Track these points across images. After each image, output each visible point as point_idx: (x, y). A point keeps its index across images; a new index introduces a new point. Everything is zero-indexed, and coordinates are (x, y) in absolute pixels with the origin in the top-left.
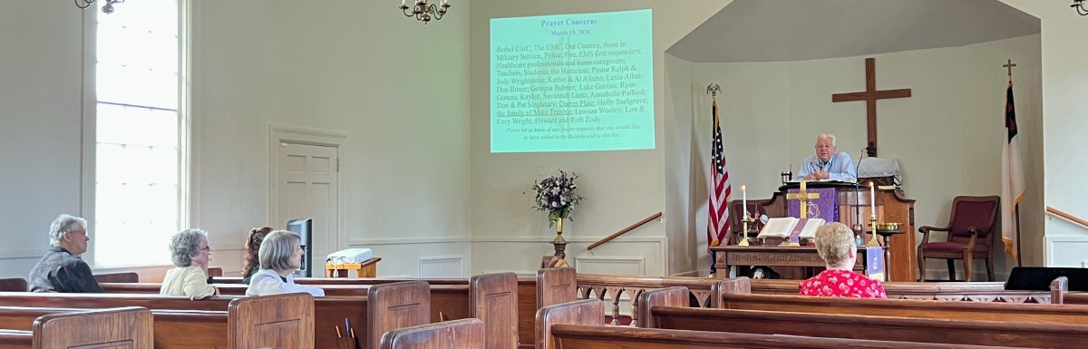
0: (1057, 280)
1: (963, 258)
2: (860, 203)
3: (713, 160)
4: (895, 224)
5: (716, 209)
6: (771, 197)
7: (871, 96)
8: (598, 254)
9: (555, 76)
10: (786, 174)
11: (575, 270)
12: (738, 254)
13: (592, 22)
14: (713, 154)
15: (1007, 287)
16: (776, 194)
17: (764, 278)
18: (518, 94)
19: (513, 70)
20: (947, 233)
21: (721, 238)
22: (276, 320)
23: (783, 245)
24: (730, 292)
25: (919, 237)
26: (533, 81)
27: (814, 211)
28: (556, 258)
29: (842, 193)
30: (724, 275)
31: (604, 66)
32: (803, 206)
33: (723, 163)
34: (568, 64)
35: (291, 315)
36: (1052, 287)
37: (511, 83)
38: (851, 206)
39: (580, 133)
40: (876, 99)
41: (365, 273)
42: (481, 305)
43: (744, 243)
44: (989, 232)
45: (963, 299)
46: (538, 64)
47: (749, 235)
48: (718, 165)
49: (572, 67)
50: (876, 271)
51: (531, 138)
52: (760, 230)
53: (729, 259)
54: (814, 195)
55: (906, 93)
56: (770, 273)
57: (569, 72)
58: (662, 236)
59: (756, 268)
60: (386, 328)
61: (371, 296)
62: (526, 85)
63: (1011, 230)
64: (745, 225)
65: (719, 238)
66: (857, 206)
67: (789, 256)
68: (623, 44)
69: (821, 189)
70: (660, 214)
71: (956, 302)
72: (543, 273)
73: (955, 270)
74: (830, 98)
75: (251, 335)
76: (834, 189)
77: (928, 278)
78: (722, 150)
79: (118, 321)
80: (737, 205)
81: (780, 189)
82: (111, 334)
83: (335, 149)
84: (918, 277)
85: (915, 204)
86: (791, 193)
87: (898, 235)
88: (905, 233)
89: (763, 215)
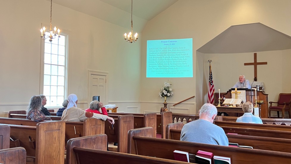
1: (282, 111)
2: (252, 95)
3: (209, 82)
4: (262, 101)
5: (210, 95)
6: (226, 92)
7: (255, 64)
8: (176, 107)
9: (165, 56)
11: (172, 112)
13: (175, 41)
14: (210, 79)
16: (228, 92)
17: (224, 116)
18: (155, 61)
19: (154, 54)
20: (277, 104)
22: (95, 125)
24: (217, 121)
25: (269, 104)
26: (158, 58)
28: (165, 108)
29: (247, 92)
31: (179, 54)
33: (212, 82)
34: (169, 53)
35: (99, 123)
37: (153, 58)
38: (250, 96)
39: (172, 72)
40: (257, 65)
41: (114, 111)
42: (147, 122)
45: (282, 124)
46: (161, 53)
47: (220, 103)
48: (211, 83)
49: (170, 54)
51: (158, 73)
52: (223, 102)
55: (266, 63)
56: (226, 114)
57: (169, 55)
58: (195, 103)
59: (222, 113)
60: (122, 127)
61: (119, 118)
62: (157, 59)
64: (219, 100)
66: (252, 96)
67: (232, 110)
68: (185, 48)
70: (194, 97)
71: (280, 125)
72: (163, 113)
73: (280, 115)
74: (244, 64)
75: (89, 128)
76: (245, 91)
77: (271, 116)
78: (212, 78)
79: (57, 124)
80: (216, 94)
81: (229, 90)
82: (55, 128)
83: (105, 77)
84: (269, 116)
85: (268, 95)
86: (233, 91)
87: (263, 104)
88: (265, 104)
89: (224, 98)
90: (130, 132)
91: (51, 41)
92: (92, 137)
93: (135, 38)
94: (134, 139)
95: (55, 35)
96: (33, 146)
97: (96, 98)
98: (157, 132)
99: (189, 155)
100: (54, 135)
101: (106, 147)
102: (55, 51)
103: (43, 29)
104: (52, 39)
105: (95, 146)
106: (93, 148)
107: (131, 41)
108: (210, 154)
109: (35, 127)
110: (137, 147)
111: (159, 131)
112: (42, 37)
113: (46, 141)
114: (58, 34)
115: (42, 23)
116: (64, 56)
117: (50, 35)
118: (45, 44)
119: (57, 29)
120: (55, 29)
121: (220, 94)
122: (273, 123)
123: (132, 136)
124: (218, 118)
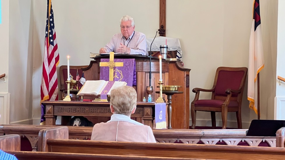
0: (280, 129)
1: (221, 112)
2: (152, 70)
3: (47, 36)
4: (176, 86)
5: (48, 72)
6: (88, 64)
12: (62, 107)
14: (47, 30)
15: (249, 134)
16: (92, 62)
17: (80, 126)
20: (212, 92)
21: (51, 94)
23: (96, 101)
24: (53, 138)
25: (192, 95)
27: (119, 75)
29: (140, 63)
30: (52, 122)
32: (111, 72)
33: (54, 37)
36: (277, 134)
38: (146, 72)
43: (67, 99)
44: (240, 93)
45: (219, 143)
48: (50, 37)
50: (161, 121)
52: (80, 89)
53: (55, 111)
54: (120, 64)
56: (85, 122)
58: (5, 93)
59: (76, 118)
63: (254, 92)
64: (69, 85)
65: (49, 94)
66: (150, 72)
67: (99, 110)
69: (124, 60)
70: (4, 76)
71: (214, 144)
73: (216, 120)
76: (134, 59)
77: (198, 124)
78: (53, 27)
81: (95, 59)
84: (190, 125)
85: (190, 72)
86: (103, 61)
87: (178, 94)
88: (183, 93)
89: (82, 78)
122: (198, 140)
124: (55, 131)
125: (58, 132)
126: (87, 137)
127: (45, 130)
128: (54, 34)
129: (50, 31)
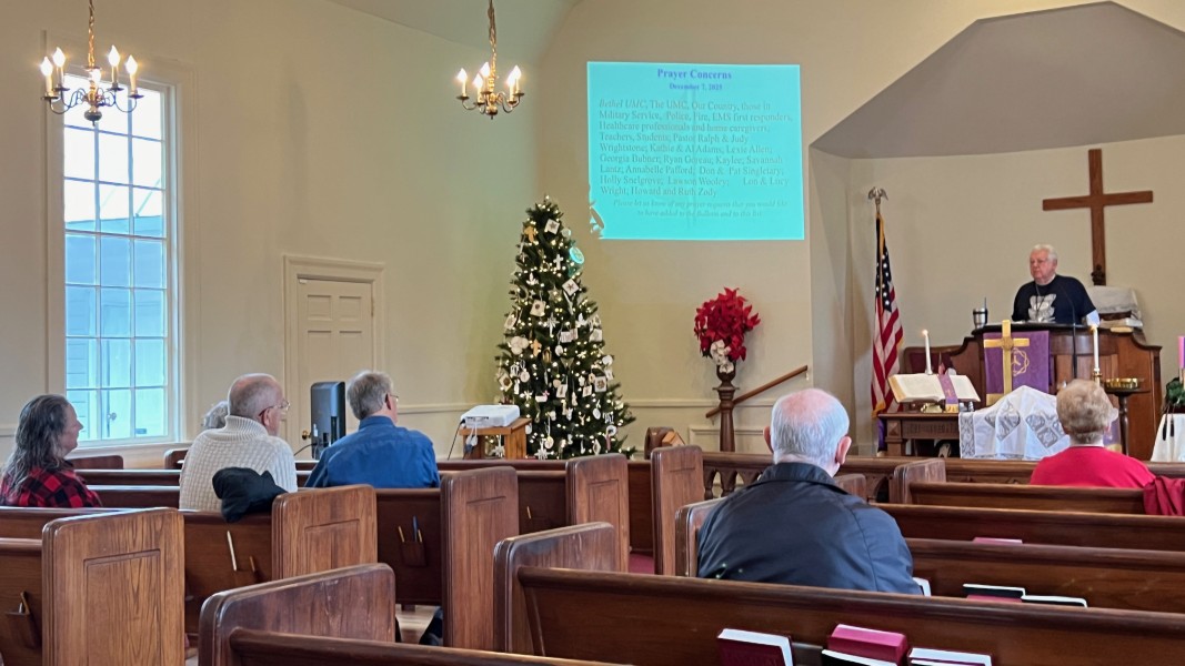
3: (878, 294)
4: (1135, 380)
5: (882, 360)
6: (961, 343)
7: (1097, 201)
10: (980, 313)
11: (699, 449)
12: (918, 423)
14: (878, 284)
16: (967, 340)
17: (952, 455)
21: (889, 399)
22: (330, 521)
24: (919, 481)
27: (1022, 360)
28: (664, 431)
29: (1060, 339)
30: (898, 451)
32: (1006, 357)
33: (891, 297)
35: (349, 514)
40: (1104, 205)
42: (581, 501)
48: (884, 299)
53: (904, 431)
54: (1022, 341)
55: (1146, 197)
59: (942, 443)
60: (464, 530)
61: (445, 487)
65: (885, 399)
69: (1031, 333)
70: (805, 369)
72: (660, 453)
74: (1041, 205)
75: (299, 541)
76: (1047, 332)
78: (889, 278)
79: (143, 527)
80: (911, 355)
81: (973, 333)
82: (134, 542)
83: (368, 285)
85: (1162, 352)
86: (989, 338)
87: (1140, 396)
88: (1148, 392)
89: (950, 370)
90: (503, 548)
91: (94, 117)
92: (321, 579)
93: (508, 94)
94: (526, 582)
95: (116, 89)
96: (29, 634)
97: (329, 391)
98: (631, 544)
99: (793, 649)
100: (128, 576)
101: (389, 626)
102: (114, 169)
103: (51, 60)
104: (101, 109)
105: (335, 623)
106: (328, 635)
107: (490, 107)
108: (895, 639)
109: (38, 542)
110: (542, 618)
111: (644, 540)
112: (49, 99)
113: (90, 606)
114: (128, 84)
115: (45, 32)
116: (160, 192)
117: (88, 91)
118: (67, 132)
119: (127, 59)
120: (114, 57)
121: (932, 355)
123: (513, 566)
124: (924, 467)
125: (927, 470)
126: (969, 478)
127: (905, 466)
128: (890, 290)
129: (883, 286)
